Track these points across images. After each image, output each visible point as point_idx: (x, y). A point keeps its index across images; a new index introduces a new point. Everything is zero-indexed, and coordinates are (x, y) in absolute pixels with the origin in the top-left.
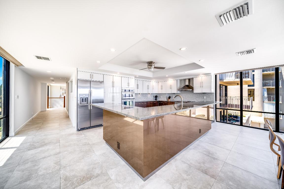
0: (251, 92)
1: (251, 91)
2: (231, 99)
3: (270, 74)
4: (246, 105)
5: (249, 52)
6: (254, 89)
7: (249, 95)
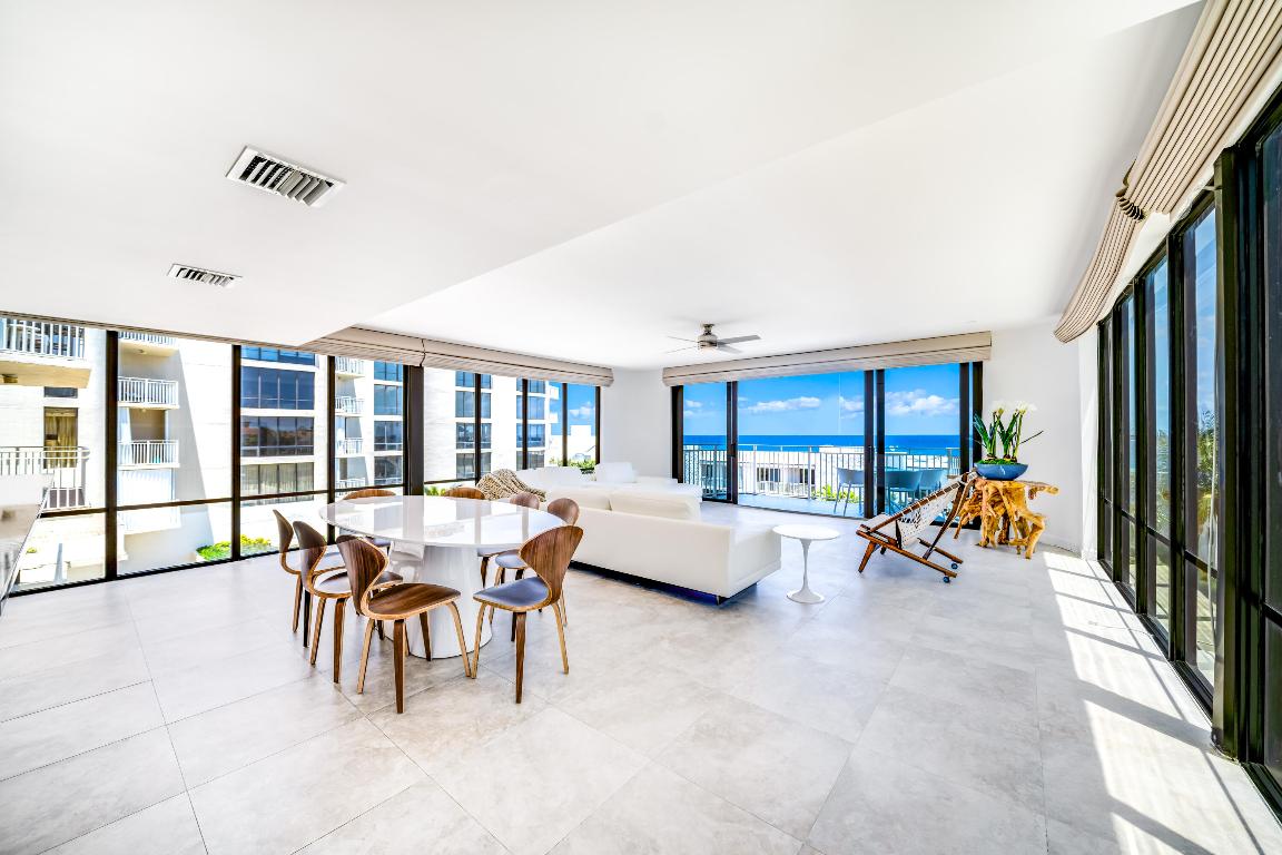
0: (62, 424)
1: (58, 419)
2: (8, 462)
3: (142, 351)
4: (57, 486)
5: (195, 274)
6: (76, 410)
7: (48, 437)
